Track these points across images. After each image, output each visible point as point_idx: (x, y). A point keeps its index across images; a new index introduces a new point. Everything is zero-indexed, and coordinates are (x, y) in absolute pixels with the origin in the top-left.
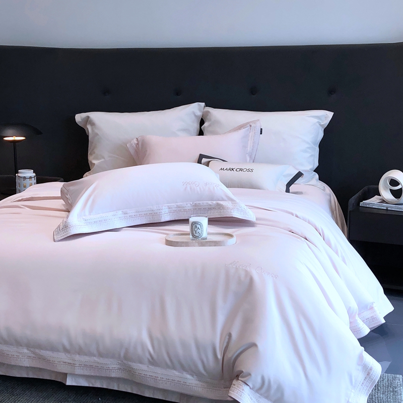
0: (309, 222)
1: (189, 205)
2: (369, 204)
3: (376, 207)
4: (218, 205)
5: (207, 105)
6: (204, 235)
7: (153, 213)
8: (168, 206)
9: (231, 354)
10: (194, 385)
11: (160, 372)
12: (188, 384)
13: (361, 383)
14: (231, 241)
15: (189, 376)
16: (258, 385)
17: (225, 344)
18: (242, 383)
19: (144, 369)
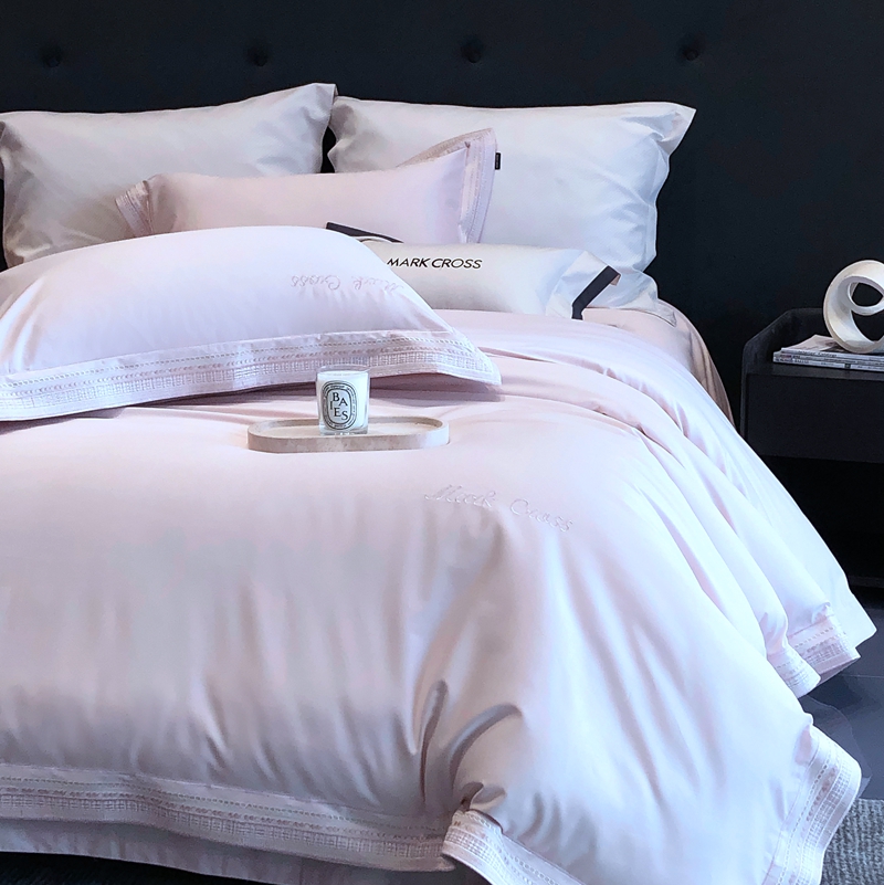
0: (645, 391)
1: (313, 343)
2: (798, 355)
3: (819, 364)
4: (395, 340)
5: (341, 92)
6: (360, 421)
7: (210, 367)
8: (252, 345)
9: (444, 740)
10: (341, 833)
11: (243, 801)
12: (324, 831)
13: (806, 814)
14: (436, 436)
15: (326, 810)
16: (524, 822)
17: (429, 714)
18: (480, 817)
19: (199, 796)
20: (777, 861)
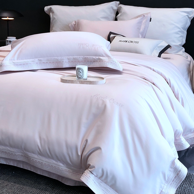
0: (161, 75)
1: (81, 58)
4: (99, 59)
5: (121, 3)
6: (85, 77)
7: (58, 62)
8: (68, 58)
10: (64, 170)
11: (45, 160)
12: (60, 169)
14: (102, 82)
15: (61, 164)
17: (84, 146)
18: (90, 172)
19: (36, 157)
20: (163, 190)
